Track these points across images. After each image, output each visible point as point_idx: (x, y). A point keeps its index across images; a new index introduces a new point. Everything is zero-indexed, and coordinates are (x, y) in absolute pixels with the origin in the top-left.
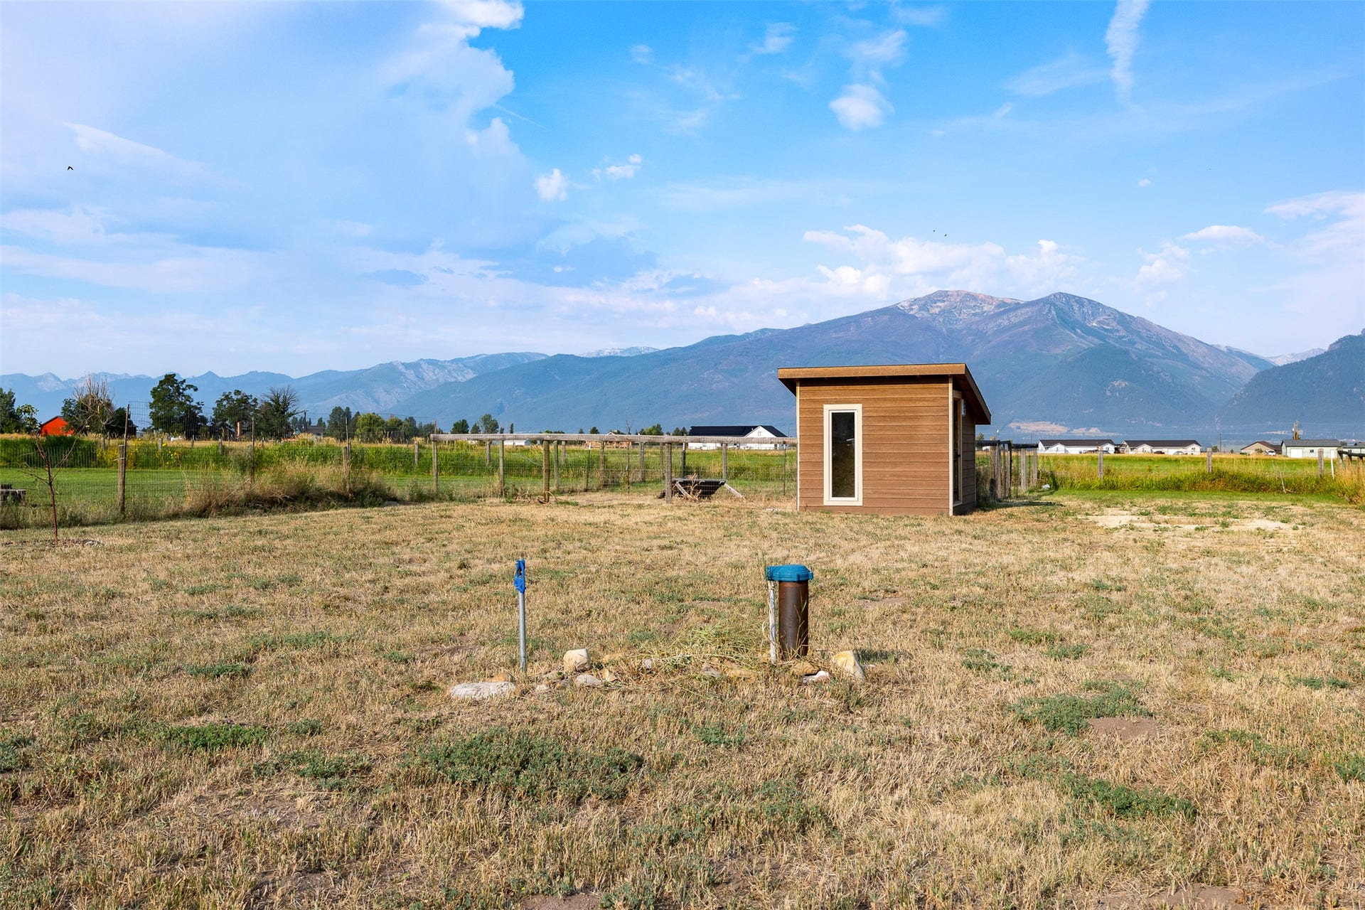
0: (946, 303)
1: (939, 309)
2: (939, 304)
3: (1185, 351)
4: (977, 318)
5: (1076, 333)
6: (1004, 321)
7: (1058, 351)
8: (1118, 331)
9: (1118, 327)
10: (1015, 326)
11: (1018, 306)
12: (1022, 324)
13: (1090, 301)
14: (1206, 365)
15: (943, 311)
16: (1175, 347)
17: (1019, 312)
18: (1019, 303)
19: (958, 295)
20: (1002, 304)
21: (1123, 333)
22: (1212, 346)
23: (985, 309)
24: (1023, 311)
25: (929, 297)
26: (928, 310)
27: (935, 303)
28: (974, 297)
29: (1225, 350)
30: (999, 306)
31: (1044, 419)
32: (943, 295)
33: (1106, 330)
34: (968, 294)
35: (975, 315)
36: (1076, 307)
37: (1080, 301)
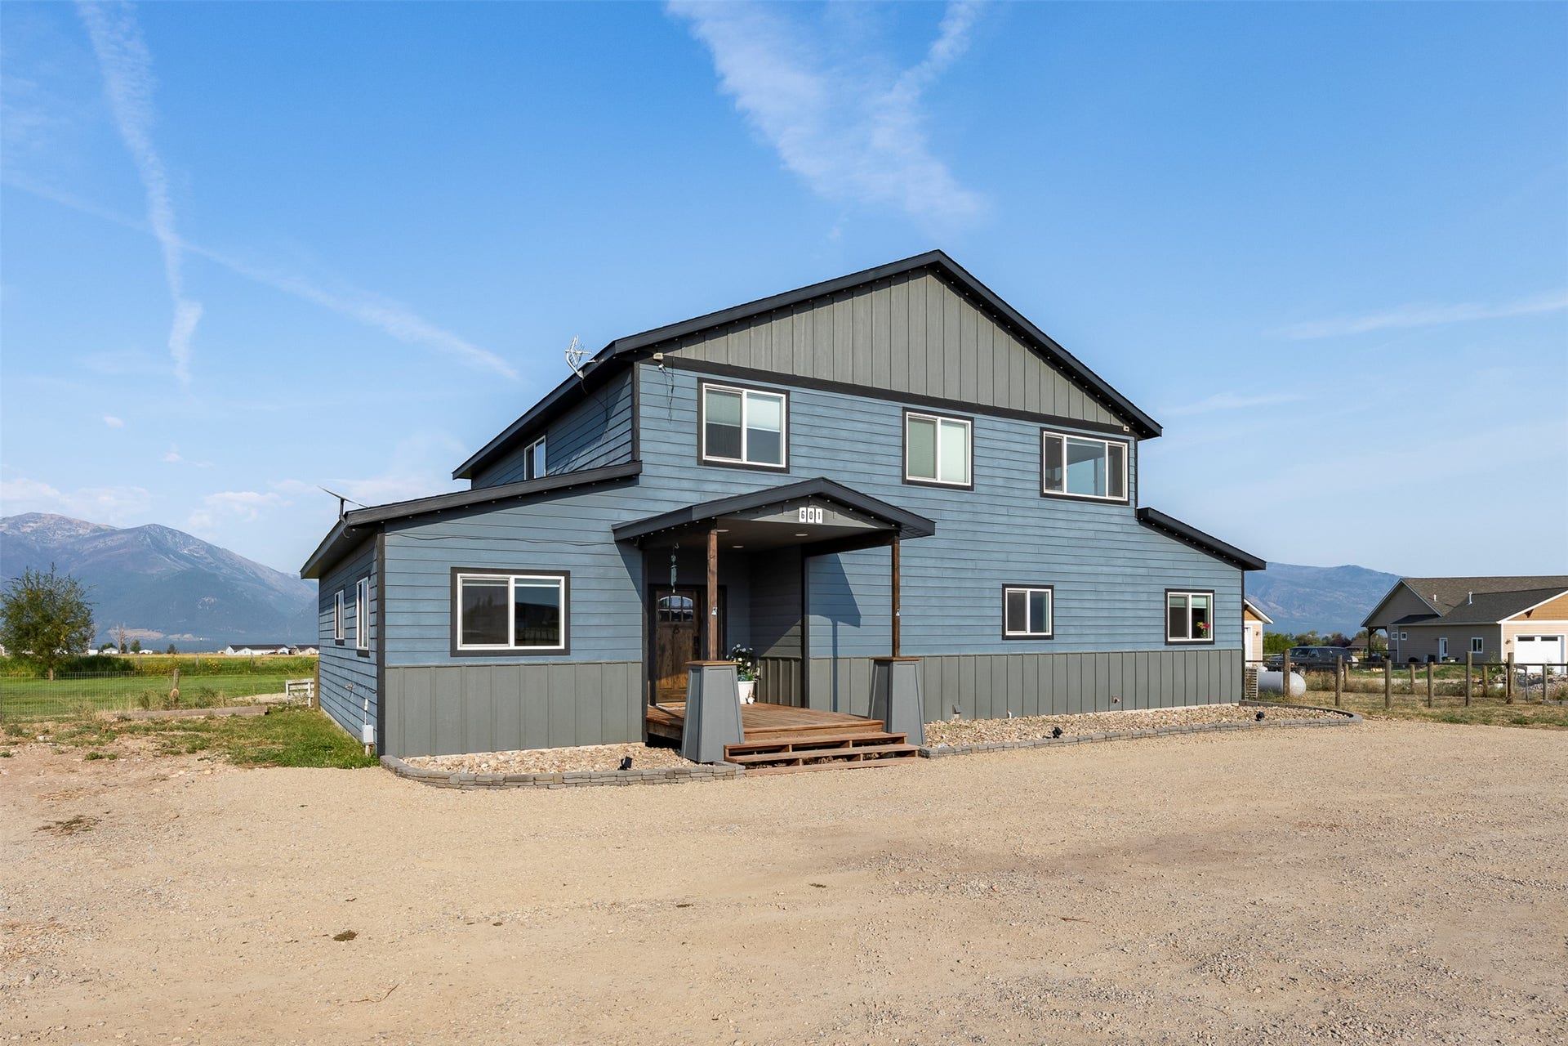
0: (38, 524)
1: (31, 529)
2: (32, 525)
3: (262, 577)
4: (72, 540)
5: (169, 558)
6: (100, 544)
7: (154, 572)
8: (206, 558)
9: (208, 556)
10: (111, 549)
11: (113, 532)
12: (117, 548)
13: (181, 533)
14: (278, 588)
15: (34, 532)
16: (254, 573)
17: (115, 538)
18: (114, 530)
19: (52, 518)
20: (98, 529)
21: (210, 560)
22: (282, 574)
23: (81, 532)
24: (120, 536)
25: (19, 517)
26: (19, 529)
27: (27, 523)
28: (70, 522)
29: (292, 577)
30: (94, 531)
31: (141, 627)
32: (36, 517)
33: (197, 557)
34: (61, 518)
35: (70, 536)
36: (169, 537)
37: (172, 532)
